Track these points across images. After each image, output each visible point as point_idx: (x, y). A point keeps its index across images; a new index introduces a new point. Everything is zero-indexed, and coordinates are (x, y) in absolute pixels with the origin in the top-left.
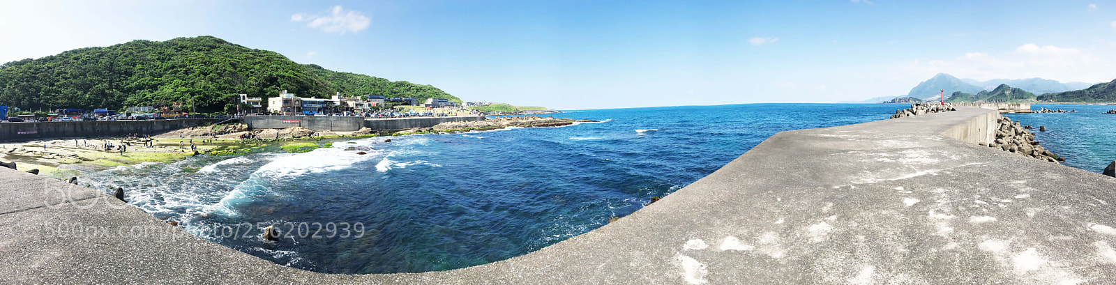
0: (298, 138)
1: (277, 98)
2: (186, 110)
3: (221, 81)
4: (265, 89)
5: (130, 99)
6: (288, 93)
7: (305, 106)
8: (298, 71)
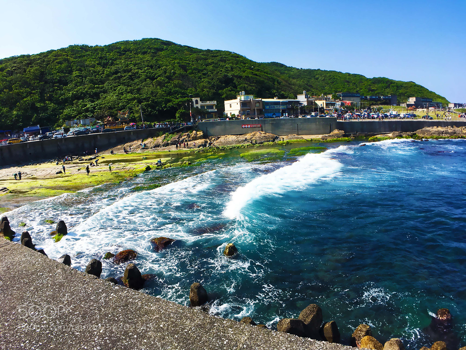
0: (261, 145)
1: (233, 101)
2: (133, 120)
3: (171, 86)
4: (220, 91)
5: (66, 111)
6: (246, 94)
7: (267, 107)
8: (258, 70)
